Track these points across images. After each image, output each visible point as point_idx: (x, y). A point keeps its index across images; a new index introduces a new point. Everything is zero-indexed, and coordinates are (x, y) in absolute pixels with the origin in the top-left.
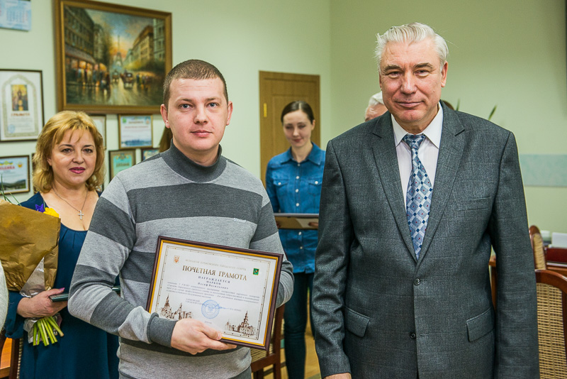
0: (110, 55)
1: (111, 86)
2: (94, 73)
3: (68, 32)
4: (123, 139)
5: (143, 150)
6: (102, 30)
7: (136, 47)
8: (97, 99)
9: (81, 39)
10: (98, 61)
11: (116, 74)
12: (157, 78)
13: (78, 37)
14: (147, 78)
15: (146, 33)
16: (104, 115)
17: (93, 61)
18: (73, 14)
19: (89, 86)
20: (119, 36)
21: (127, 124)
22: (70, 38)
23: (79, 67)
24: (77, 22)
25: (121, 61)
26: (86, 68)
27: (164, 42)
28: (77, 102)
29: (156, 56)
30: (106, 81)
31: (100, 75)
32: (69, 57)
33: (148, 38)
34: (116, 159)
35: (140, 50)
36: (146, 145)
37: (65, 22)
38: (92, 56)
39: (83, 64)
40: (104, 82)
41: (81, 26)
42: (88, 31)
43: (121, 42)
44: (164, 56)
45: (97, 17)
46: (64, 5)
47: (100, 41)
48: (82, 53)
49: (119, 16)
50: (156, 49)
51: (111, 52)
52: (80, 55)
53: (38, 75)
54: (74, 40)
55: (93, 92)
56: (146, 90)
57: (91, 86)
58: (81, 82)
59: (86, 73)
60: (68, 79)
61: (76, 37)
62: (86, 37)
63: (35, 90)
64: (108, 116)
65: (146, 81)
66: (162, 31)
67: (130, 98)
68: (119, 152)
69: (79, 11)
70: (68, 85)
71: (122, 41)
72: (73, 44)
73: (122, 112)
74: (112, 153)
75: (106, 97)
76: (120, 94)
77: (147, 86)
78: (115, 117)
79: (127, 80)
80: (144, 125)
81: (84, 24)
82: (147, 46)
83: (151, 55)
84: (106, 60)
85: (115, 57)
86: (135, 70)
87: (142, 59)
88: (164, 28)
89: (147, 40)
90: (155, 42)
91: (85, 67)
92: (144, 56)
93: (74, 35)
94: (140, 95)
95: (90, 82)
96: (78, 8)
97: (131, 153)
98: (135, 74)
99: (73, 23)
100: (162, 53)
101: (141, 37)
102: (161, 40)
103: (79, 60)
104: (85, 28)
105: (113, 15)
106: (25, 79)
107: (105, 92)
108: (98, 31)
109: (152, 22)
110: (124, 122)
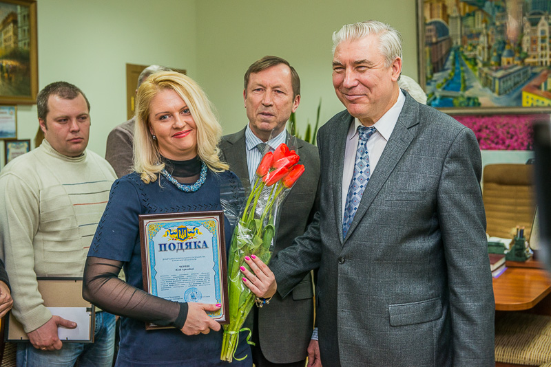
5: (7, 141)
12: (21, 67)
14: (11, 66)
15: (10, 20)
27: (29, 31)
29: (21, 45)
33: (12, 25)
35: (3, 37)
36: (10, 137)
44: (29, 44)
50: (20, 37)
56: (10, 79)
65: (9, 70)
66: (26, 18)
77: (10, 75)
80: (8, 115)
82: (11, 33)
83: (15, 43)
87: (6, 47)
88: (29, 16)
89: (11, 27)
90: (20, 30)
92: (8, 44)
94: (4, 86)
100: (27, 41)
101: (5, 23)
102: (26, 28)
109: (16, 9)
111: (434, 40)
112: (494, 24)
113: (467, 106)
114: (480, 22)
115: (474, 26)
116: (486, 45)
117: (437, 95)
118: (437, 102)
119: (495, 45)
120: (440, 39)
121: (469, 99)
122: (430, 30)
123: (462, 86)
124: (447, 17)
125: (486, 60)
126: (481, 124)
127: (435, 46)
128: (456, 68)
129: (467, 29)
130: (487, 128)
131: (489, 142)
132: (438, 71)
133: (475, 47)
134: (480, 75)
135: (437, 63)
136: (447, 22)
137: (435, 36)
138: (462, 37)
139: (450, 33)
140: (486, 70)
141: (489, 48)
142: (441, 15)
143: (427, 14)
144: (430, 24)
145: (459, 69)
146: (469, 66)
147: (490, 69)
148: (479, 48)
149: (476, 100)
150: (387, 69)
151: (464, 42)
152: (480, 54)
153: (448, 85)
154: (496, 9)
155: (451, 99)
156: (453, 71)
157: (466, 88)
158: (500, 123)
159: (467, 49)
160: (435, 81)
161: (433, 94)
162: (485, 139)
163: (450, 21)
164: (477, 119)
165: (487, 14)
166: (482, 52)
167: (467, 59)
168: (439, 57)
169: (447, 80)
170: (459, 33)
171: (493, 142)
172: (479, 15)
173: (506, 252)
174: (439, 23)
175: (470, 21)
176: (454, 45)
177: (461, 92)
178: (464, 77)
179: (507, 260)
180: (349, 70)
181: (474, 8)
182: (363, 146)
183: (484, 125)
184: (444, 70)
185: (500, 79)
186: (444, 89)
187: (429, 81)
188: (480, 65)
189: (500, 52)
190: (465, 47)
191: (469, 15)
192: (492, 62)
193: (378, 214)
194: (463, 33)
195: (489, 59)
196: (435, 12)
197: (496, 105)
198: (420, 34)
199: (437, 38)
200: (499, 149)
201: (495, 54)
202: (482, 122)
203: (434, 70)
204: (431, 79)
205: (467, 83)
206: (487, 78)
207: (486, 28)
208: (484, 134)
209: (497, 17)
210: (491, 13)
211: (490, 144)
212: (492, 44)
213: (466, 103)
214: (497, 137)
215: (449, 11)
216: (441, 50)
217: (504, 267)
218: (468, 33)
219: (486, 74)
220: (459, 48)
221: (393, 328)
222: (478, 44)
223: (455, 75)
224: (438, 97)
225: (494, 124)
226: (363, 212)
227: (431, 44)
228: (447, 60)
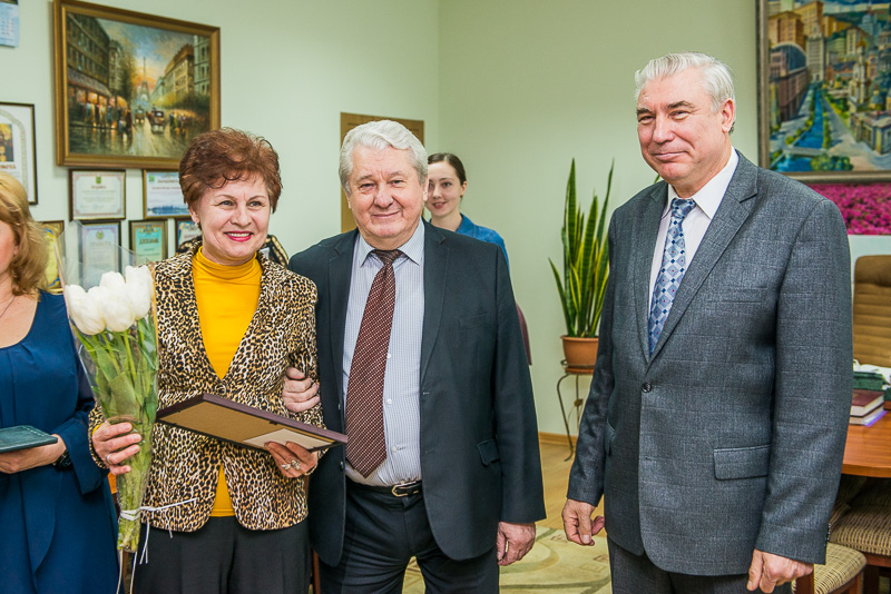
0: (131, 85)
1: (133, 129)
2: (109, 110)
3: (71, 49)
4: (150, 205)
5: (178, 220)
6: (121, 49)
7: (168, 74)
8: (113, 147)
9: (91, 61)
10: (115, 93)
11: (140, 112)
12: (198, 119)
13: (86, 58)
14: (185, 118)
15: (184, 55)
16: (123, 171)
17: (108, 93)
18: (80, 25)
19: (101, 128)
20: (145, 59)
21: (156, 184)
22: (75, 59)
23: (87, 101)
24: (86, 36)
25: (148, 94)
26: (98, 103)
27: (209, 69)
28: (83, 150)
29: (197, 88)
30: (126, 123)
31: (119, 114)
32: (74, 86)
33: (186, 62)
34: (139, 233)
35: (174, 79)
36: (182, 214)
37: (68, 35)
38: (107, 85)
39: (94, 96)
40: (123, 123)
41: (91, 42)
42: (101, 50)
43: (147, 66)
44: (209, 88)
45: (113, 30)
46: (67, 12)
47: (118, 65)
48: (91, 81)
49: (146, 30)
50: (197, 79)
51: (134, 80)
52: (89, 84)
53: (29, 110)
54: (80, 61)
55: (107, 136)
56: (183, 135)
57: (105, 128)
58: (90, 123)
59: (97, 109)
60: (71, 119)
61: (83, 58)
62: (97, 59)
63: (23, 133)
64: (128, 172)
65: (182, 123)
66: (206, 53)
67: (161, 147)
68: (145, 223)
69: (88, 21)
70: (71, 125)
71: (150, 65)
72: (80, 68)
73: (149, 167)
74: (133, 224)
75: (125, 144)
76: (146, 140)
77: (184, 131)
78: (139, 173)
79: (156, 120)
81: (95, 40)
82: (185, 73)
83: (190, 86)
84: (126, 91)
85: (139, 88)
86: (168, 107)
87: (177, 92)
88: (209, 49)
89: (185, 64)
90: (196, 68)
91: (97, 100)
92: (181, 87)
93: (80, 54)
94: (174, 143)
95: (103, 123)
96: (87, 17)
97: (161, 224)
98: (167, 113)
99: (79, 38)
100: (206, 84)
101: (177, 60)
102: (205, 66)
103: (87, 90)
104: (96, 46)
105: (136, 28)
106: (8, 115)
107: (125, 136)
108: (116, 49)
109: (193, 40)
110: (152, 180)
111: (783, 73)
112: (876, 48)
113: (833, 170)
114: (854, 44)
115: (845, 52)
116: (863, 80)
117: (787, 153)
118: (786, 164)
119: (877, 79)
120: (791, 72)
121: (835, 159)
122: (777, 59)
123: (825, 140)
124: (803, 39)
125: (862, 101)
126: (853, 196)
127: (785, 82)
128: (816, 115)
129: (833, 56)
130: (862, 202)
131: (865, 223)
132: (789, 119)
133: (845, 83)
134: (852, 123)
135: (788, 107)
136: (804, 47)
137: (785, 67)
138: (825, 68)
139: (808, 63)
140: (862, 116)
141: (868, 83)
142: (794, 36)
143: (773, 35)
144: (778, 50)
145: (821, 115)
146: (835, 110)
147: (868, 115)
148: (852, 83)
149: (846, 161)
150: (715, 114)
151: (828, 76)
152: (853, 94)
153: (803, 139)
154: (879, 25)
155: (808, 159)
156: (811, 119)
157: (830, 144)
158: (883, 195)
159: (833, 86)
160: (784, 133)
161: (780, 152)
162: (859, 218)
163: (808, 44)
164: (847, 189)
165: (865, 34)
166: (856, 90)
167: (833, 101)
168: (791, 99)
169: (802, 132)
170: (821, 62)
171: (871, 223)
172: (853, 36)
173: (885, 388)
174: (791, 47)
175: (839, 43)
176: (814, 80)
177: (823, 150)
178: (827, 127)
179: (886, 399)
180: (661, 118)
181: (845, 25)
182: (677, 226)
183: (858, 199)
184: (797, 117)
185: (883, 129)
186: (797, 145)
187: (774, 133)
188: (853, 109)
189: (885, 90)
190: (831, 82)
191: (837, 36)
192: (872, 105)
193: (696, 320)
194: (828, 63)
195: (866, 100)
196: (786, 32)
197: (876, 168)
198: (762, 65)
199: (787, 71)
200: (881, 234)
201: (876, 92)
202: (854, 193)
203: (783, 118)
204: (777, 130)
205: (833, 136)
206: (864, 128)
207: (863, 54)
208: (857, 211)
209: (881, 37)
210: (871, 33)
211: (866, 226)
212: (873, 78)
213: (831, 166)
214: (878, 215)
215: (807, 31)
216: (794, 88)
217: (881, 410)
218: (836, 63)
219: (862, 122)
220: (820, 85)
221: (719, 483)
222: (850, 79)
223: (814, 124)
224: (788, 157)
225: (872, 196)
226: (677, 318)
227: (779, 79)
228: (802, 103)
